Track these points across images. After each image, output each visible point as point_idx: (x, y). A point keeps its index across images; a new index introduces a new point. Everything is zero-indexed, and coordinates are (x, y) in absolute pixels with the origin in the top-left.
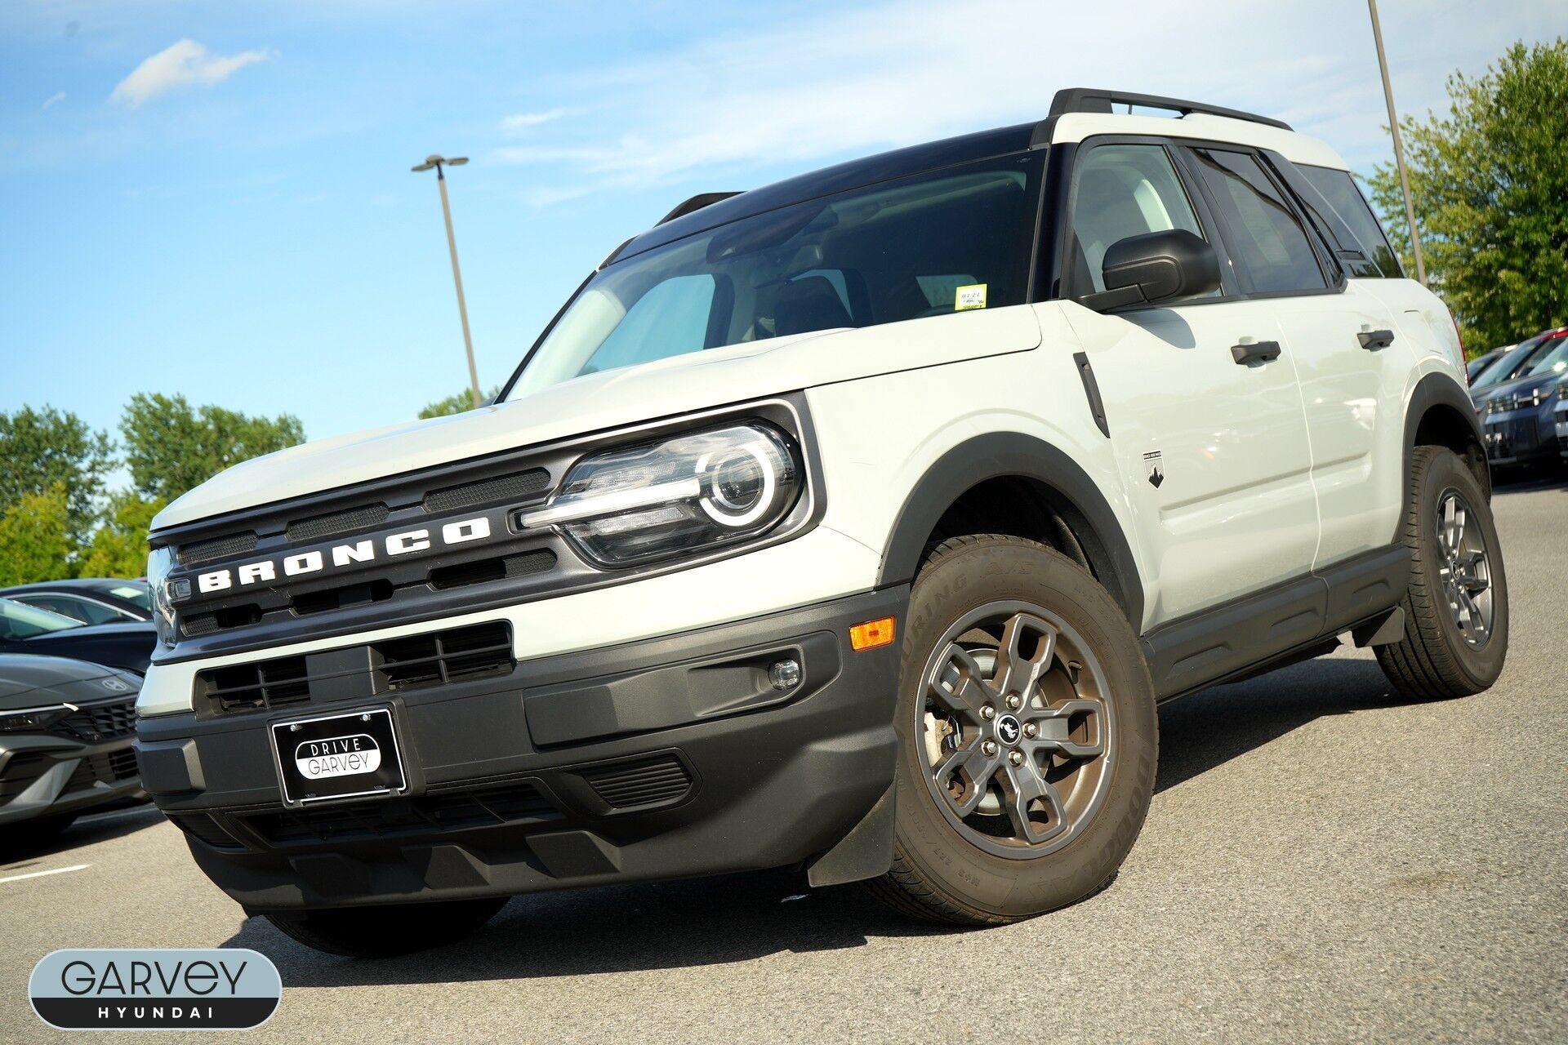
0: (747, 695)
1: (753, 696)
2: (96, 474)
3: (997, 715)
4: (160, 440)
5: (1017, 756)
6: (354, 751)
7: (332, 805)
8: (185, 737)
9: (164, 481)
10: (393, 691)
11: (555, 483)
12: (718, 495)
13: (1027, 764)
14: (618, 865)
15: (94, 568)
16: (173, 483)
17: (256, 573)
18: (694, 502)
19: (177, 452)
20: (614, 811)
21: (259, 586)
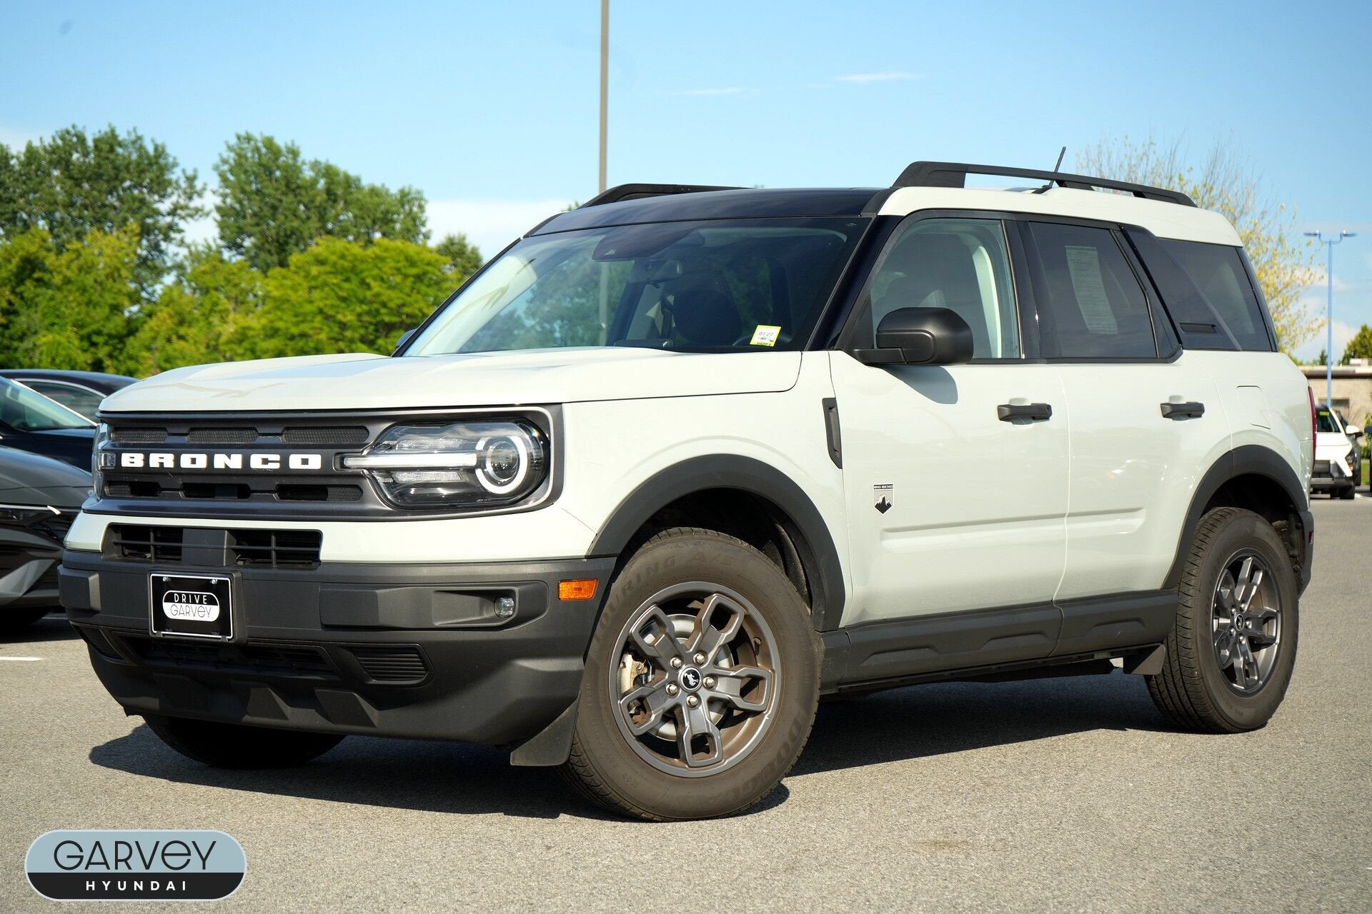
0: (475, 616)
1: (479, 618)
2: (176, 220)
3: (684, 667)
4: (258, 192)
5: (694, 700)
6: (203, 604)
7: (183, 640)
8: (92, 570)
9: (253, 239)
10: (240, 566)
11: (371, 441)
12: (489, 469)
13: (700, 708)
14: (375, 721)
15: (156, 328)
16: (263, 244)
17: (161, 461)
18: (470, 470)
19: (274, 208)
20: (374, 681)
21: (162, 470)
